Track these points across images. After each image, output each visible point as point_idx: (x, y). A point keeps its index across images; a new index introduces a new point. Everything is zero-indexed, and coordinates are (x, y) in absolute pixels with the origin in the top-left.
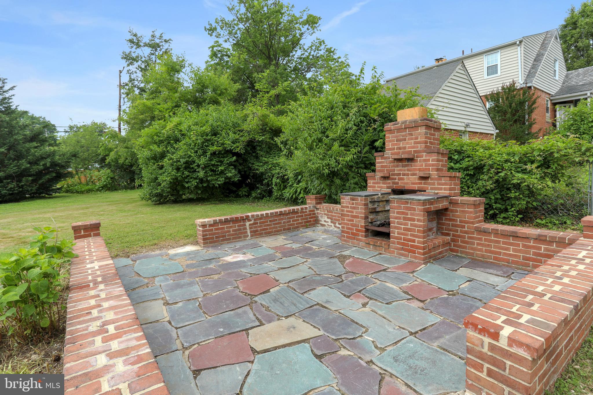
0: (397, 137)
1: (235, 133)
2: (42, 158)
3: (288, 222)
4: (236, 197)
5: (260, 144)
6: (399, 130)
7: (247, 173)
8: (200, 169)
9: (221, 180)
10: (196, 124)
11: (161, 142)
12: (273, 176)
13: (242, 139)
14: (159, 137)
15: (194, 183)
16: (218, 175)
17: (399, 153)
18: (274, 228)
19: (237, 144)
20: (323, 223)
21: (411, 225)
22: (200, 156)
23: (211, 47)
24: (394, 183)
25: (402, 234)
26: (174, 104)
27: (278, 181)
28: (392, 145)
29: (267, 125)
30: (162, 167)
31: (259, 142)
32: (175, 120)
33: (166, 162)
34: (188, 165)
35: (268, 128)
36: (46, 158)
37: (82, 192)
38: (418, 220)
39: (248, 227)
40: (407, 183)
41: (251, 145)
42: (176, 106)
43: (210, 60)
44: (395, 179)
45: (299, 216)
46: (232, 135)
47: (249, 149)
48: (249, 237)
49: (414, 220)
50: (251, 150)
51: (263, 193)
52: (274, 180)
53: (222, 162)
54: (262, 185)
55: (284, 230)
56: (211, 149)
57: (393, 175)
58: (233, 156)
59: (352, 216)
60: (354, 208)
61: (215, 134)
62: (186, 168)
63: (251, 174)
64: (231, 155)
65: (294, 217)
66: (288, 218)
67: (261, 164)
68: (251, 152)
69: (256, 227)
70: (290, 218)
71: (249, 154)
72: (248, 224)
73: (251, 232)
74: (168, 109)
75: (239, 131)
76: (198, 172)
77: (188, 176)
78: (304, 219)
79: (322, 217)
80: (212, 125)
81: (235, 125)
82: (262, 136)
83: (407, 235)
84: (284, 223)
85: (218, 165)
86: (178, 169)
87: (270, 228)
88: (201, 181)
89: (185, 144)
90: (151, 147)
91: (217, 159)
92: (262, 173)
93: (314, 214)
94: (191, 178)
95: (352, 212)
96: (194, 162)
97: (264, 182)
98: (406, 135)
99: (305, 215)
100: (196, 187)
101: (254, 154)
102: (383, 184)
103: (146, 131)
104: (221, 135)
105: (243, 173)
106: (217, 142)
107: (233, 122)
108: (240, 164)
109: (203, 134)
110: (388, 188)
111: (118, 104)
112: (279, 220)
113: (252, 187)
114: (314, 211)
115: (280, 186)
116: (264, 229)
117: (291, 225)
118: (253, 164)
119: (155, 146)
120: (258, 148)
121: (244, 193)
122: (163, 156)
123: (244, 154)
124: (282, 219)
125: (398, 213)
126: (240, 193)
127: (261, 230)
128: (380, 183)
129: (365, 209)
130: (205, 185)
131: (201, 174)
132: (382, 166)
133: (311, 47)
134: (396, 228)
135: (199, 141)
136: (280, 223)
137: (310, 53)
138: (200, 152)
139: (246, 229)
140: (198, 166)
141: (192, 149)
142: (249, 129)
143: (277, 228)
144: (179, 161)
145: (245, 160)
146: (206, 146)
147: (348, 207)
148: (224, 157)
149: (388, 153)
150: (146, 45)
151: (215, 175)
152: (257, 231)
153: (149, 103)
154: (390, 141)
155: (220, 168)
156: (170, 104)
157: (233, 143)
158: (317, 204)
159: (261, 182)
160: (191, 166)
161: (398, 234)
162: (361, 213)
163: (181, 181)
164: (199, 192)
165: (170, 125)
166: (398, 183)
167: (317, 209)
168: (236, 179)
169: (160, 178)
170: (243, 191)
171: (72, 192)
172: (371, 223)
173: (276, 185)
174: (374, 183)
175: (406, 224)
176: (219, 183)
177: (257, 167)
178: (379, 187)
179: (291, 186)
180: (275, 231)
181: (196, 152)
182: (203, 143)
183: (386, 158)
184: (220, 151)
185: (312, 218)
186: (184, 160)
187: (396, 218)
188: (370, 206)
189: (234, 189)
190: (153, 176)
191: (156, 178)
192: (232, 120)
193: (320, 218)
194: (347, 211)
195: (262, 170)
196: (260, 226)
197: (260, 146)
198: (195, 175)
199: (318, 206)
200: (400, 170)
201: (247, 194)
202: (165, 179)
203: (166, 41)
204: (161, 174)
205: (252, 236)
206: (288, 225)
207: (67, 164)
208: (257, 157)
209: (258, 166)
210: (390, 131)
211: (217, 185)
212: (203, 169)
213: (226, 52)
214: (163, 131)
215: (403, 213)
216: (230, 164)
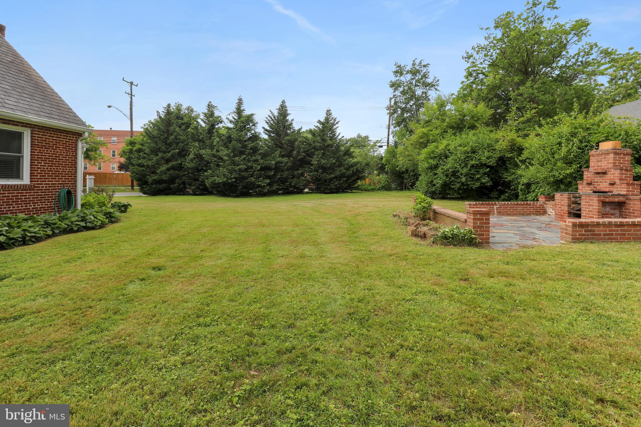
0: (597, 159)
1: (489, 152)
2: (352, 166)
3: (523, 210)
4: (488, 198)
5: (510, 159)
6: (598, 155)
7: (498, 180)
8: (463, 176)
9: (478, 184)
10: (460, 146)
11: (435, 157)
12: (519, 184)
13: (495, 156)
14: (434, 154)
15: (458, 185)
16: (475, 181)
17: (598, 169)
18: (512, 212)
19: (491, 160)
20: (549, 213)
21: (592, 208)
22: (463, 168)
23: (467, 69)
24: (594, 187)
25: (587, 214)
26: (443, 131)
27: (523, 187)
28: (594, 164)
29: (515, 145)
30: (436, 174)
31: (507, 157)
32: (445, 142)
33: (439, 171)
34: (454, 173)
35: (516, 148)
36: (353, 166)
37: (368, 190)
38: (596, 206)
39: (495, 209)
40: (602, 187)
41: (502, 161)
42: (444, 132)
43: (465, 80)
44: (595, 185)
45: (532, 207)
46: (486, 154)
47: (500, 163)
48: (496, 215)
49: (593, 206)
50: (502, 163)
51: (511, 196)
52: (520, 187)
53: (478, 172)
54: (510, 190)
55: (520, 214)
56: (471, 163)
57: (594, 182)
58: (487, 168)
59: (561, 205)
60: (562, 200)
61: (474, 152)
62: (452, 175)
63: (501, 182)
64: (486, 167)
65: (527, 207)
66: (523, 207)
67: (510, 174)
68: (502, 165)
69: (500, 210)
70: (525, 207)
71: (500, 166)
72: (495, 207)
73: (497, 212)
74: (439, 134)
75: (492, 150)
76: (461, 178)
77: (454, 181)
78: (535, 209)
79: (549, 209)
80: (472, 146)
81: (489, 146)
82: (511, 153)
83: (590, 214)
84: (519, 210)
85: (475, 174)
86: (447, 176)
87: (510, 212)
88: (463, 184)
89: (452, 159)
90: (429, 161)
91: (475, 170)
92: (510, 181)
93: (544, 207)
94: (456, 182)
95: (561, 203)
96: (459, 172)
97: (511, 188)
98: (602, 158)
99: (536, 207)
100: (459, 188)
101: (504, 167)
102: (588, 188)
103: (425, 151)
104: (478, 153)
105: (494, 180)
106: (476, 158)
107: (488, 143)
108: (493, 174)
109: (466, 152)
110: (591, 190)
111: (388, 124)
112: (516, 207)
113: (502, 192)
114: (543, 205)
115: (525, 191)
116: (506, 212)
117: (525, 212)
118: (503, 174)
119: (432, 160)
120: (508, 162)
121: (495, 196)
122: (436, 167)
123: (496, 166)
124: (519, 207)
125: (585, 202)
126: (491, 195)
127: (503, 212)
128: (586, 187)
129: (568, 201)
130: (465, 187)
131: (463, 180)
132: (588, 177)
133: (579, 54)
134: (584, 210)
135: (462, 158)
136: (517, 210)
137: (577, 60)
138: (463, 165)
139: (494, 210)
140: (462, 174)
141: (457, 162)
142: (500, 149)
143: (514, 212)
144: (448, 171)
145: (497, 171)
146: (467, 161)
147: (559, 200)
148: (480, 169)
149: (591, 169)
150: (408, 72)
151: (473, 181)
152: (501, 212)
153: (425, 130)
154: (593, 162)
155: (477, 176)
156: (439, 131)
157: (488, 158)
158: (546, 201)
159: (509, 188)
160: (457, 174)
161: (585, 214)
162: (566, 203)
163: (449, 184)
164: (461, 192)
165: (442, 147)
166: (596, 187)
167: (546, 204)
168: (489, 184)
169: (435, 182)
170: (494, 194)
171: (362, 190)
172: (573, 209)
173: (521, 190)
174: (582, 187)
175: (589, 208)
176: (476, 186)
177: (506, 177)
178: (585, 190)
179: (533, 191)
180: (513, 214)
181: (460, 165)
182: (465, 158)
183: (590, 172)
184: (477, 165)
185: (541, 209)
186: (452, 170)
187: (584, 205)
188: (572, 199)
189: (487, 192)
190: (430, 180)
191: (432, 181)
192: (487, 142)
193: (548, 210)
194: (558, 202)
195: (510, 178)
196: (503, 210)
197: (509, 161)
198: (459, 180)
199: (546, 203)
200: (598, 179)
201: (497, 197)
202: (439, 182)
203: (424, 66)
204: (435, 179)
205: (497, 214)
206: (523, 212)
207: (363, 171)
208: (507, 169)
209: (507, 175)
210: (593, 156)
211: (474, 188)
212: (465, 176)
213: (482, 71)
214: (437, 150)
215: (588, 202)
216: (485, 174)
